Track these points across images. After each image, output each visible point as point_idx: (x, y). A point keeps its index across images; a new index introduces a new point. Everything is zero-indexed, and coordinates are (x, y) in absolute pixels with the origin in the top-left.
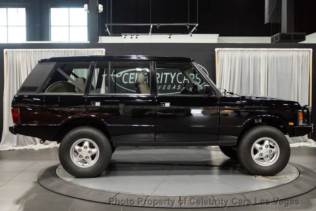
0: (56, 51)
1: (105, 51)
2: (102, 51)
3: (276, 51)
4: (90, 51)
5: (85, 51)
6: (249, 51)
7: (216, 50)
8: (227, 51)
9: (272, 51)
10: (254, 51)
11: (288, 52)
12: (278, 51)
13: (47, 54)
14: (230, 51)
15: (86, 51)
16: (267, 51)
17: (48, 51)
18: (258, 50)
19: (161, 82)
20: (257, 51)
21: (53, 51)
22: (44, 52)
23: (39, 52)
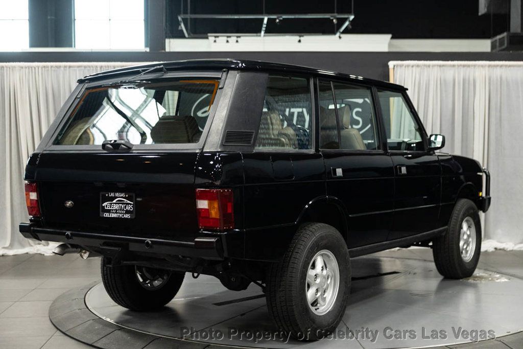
0: (85, 67)
3: (506, 66)
6: (454, 66)
7: (391, 64)
8: (413, 66)
9: (497, 66)
10: (464, 66)
12: (510, 66)
14: (418, 66)
16: (489, 66)
17: (70, 67)
18: (472, 65)
21: (79, 67)
22: (62, 69)
23: (53, 69)
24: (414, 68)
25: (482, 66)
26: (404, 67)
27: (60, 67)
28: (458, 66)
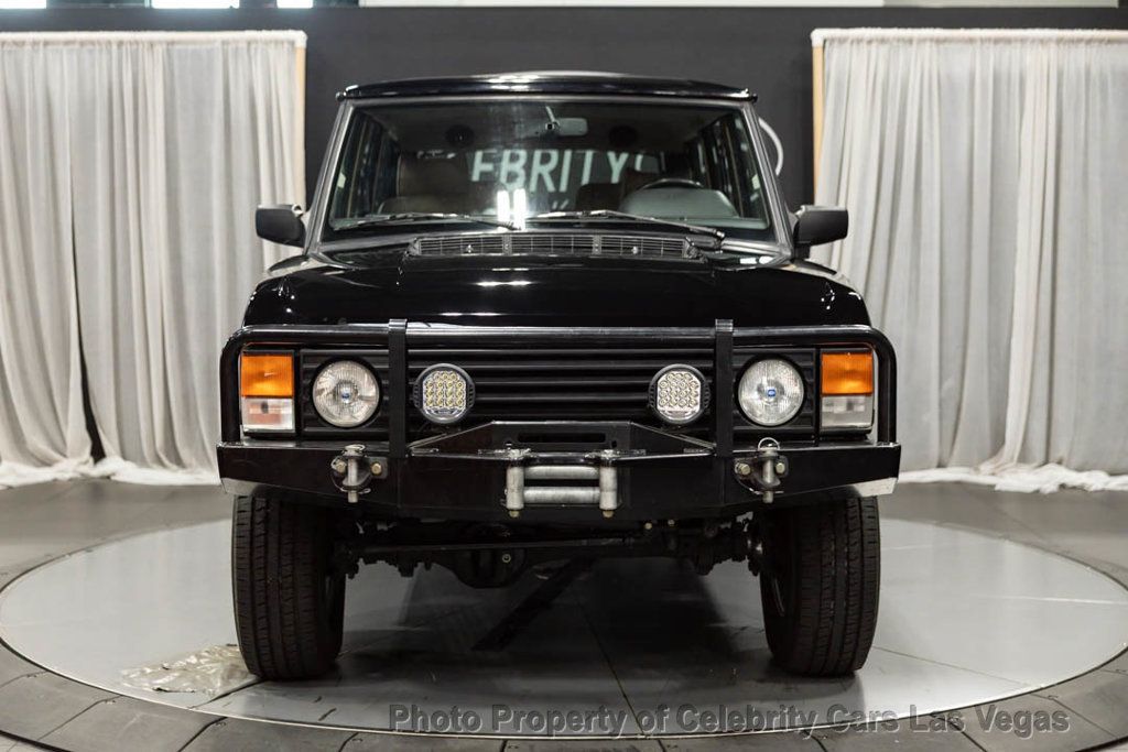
0: (82, 43)
1: (304, 46)
2: (292, 43)
3: (1101, 41)
4: (236, 41)
5: (215, 41)
6: (971, 41)
7: (818, 36)
8: (870, 42)
9: (1080, 40)
10: (997, 41)
12: (1110, 41)
13: (41, 55)
14: (883, 41)
15: (218, 45)
16: (1059, 41)
17: (46, 43)
18: (1016, 40)
19: (563, 187)
21: (67, 43)
22: (28, 48)
23: (6, 48)
24: (874, 45)
25: (1042, 41)
26: (847, 45)
27: (23, 43)
28: (983, 40)
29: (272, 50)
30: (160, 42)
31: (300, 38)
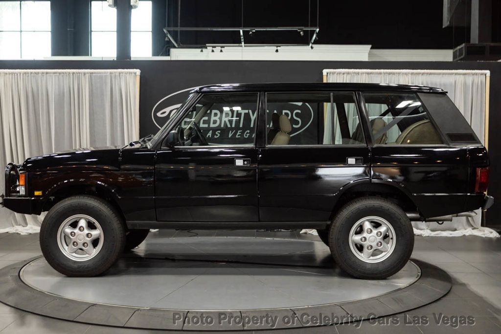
0: (60, 73)
1: (139, 74)
2: (135, 73)
3: (427, 74)
4: (115, 73)
5: (107, 73)
6: (380, 73)
7: (325, 71)
8: (344, 74)
9: (419, 74)
10: (390, 74)
11: (447, 76)
12: (431, 74)
13: (45, 78)
14: (348, 73)
15: (109, 74)
16: (412, 74)
17: (47, 73)
18: (396, 73)
19: (233, 126)
20: (394, 74)
21: (54, 73)
22: (40, 75)
23: (32, 75)
24: (345, 75)
25: (406, 74)
26: (336, 75)
27: (38, 73)
28: (384, 73)
29: (128, 76)
30: (88, 73)
31: (138, 72)
